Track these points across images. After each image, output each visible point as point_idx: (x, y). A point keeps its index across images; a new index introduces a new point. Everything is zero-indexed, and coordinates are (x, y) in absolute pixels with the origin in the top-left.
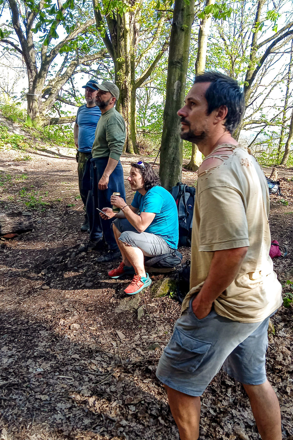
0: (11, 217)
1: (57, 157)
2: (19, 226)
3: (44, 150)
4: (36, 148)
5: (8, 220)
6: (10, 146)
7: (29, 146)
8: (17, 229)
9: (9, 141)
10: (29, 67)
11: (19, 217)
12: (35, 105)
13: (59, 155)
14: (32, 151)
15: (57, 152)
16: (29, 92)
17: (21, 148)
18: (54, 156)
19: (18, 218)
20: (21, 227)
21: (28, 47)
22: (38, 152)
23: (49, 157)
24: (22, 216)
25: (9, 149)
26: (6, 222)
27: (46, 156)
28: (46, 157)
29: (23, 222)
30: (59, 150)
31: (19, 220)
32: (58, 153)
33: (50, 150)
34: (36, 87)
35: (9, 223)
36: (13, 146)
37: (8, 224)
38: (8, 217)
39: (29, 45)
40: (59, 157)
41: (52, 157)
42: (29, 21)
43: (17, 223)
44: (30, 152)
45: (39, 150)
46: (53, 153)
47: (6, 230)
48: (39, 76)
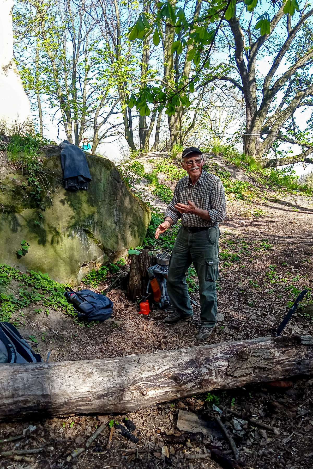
0: (283, 347)
1: (296, 210)
2: (297, 369)
3: (276, 201)
4: (266, 199)
5: (277, 354)
6: (233, 196)
7: (256, 196)
8: (293, 373)
9: (233, 190)
10: (248, 105)
11: (296, 348)
12: (253, 146)
13: (297, 207)
14: (260, 202)
15: (293, 203)
16: (246, 133)
17: (246, 198)
18: (291, 210)
19: (295, 351)
20: (299, 370)
21: (250, 82)
22: (268, 203)
23: (285, 210)
24: (302, 347)
25: (232, 200)
26: (275, 360)
27: (279, 209)
28: (280, 211)
29: (304, 359)
30: (295, 201)
31: (297, 354)
32: (295, 205)
33: (284, 200)
34: (254, 126)
35: (279, 361)
36: (237, 196)
37: (278, 363)
38: (277, 347)
39: (251, 79)
40: (299, 210)
41: (289, 211)
42: (252, 53)
43: (294, 361)
44: (257, 204)
45: (269, 200)
46: (290, 205)
47: (274, 376)
48: (258, 114)
